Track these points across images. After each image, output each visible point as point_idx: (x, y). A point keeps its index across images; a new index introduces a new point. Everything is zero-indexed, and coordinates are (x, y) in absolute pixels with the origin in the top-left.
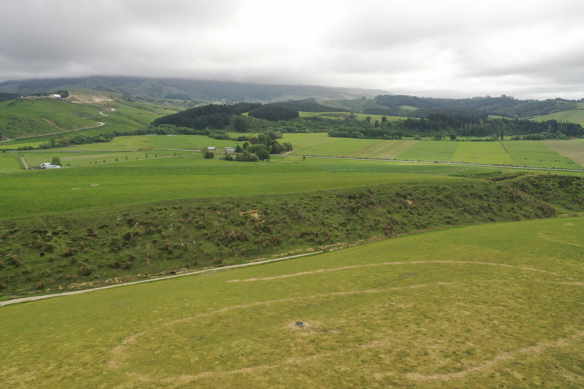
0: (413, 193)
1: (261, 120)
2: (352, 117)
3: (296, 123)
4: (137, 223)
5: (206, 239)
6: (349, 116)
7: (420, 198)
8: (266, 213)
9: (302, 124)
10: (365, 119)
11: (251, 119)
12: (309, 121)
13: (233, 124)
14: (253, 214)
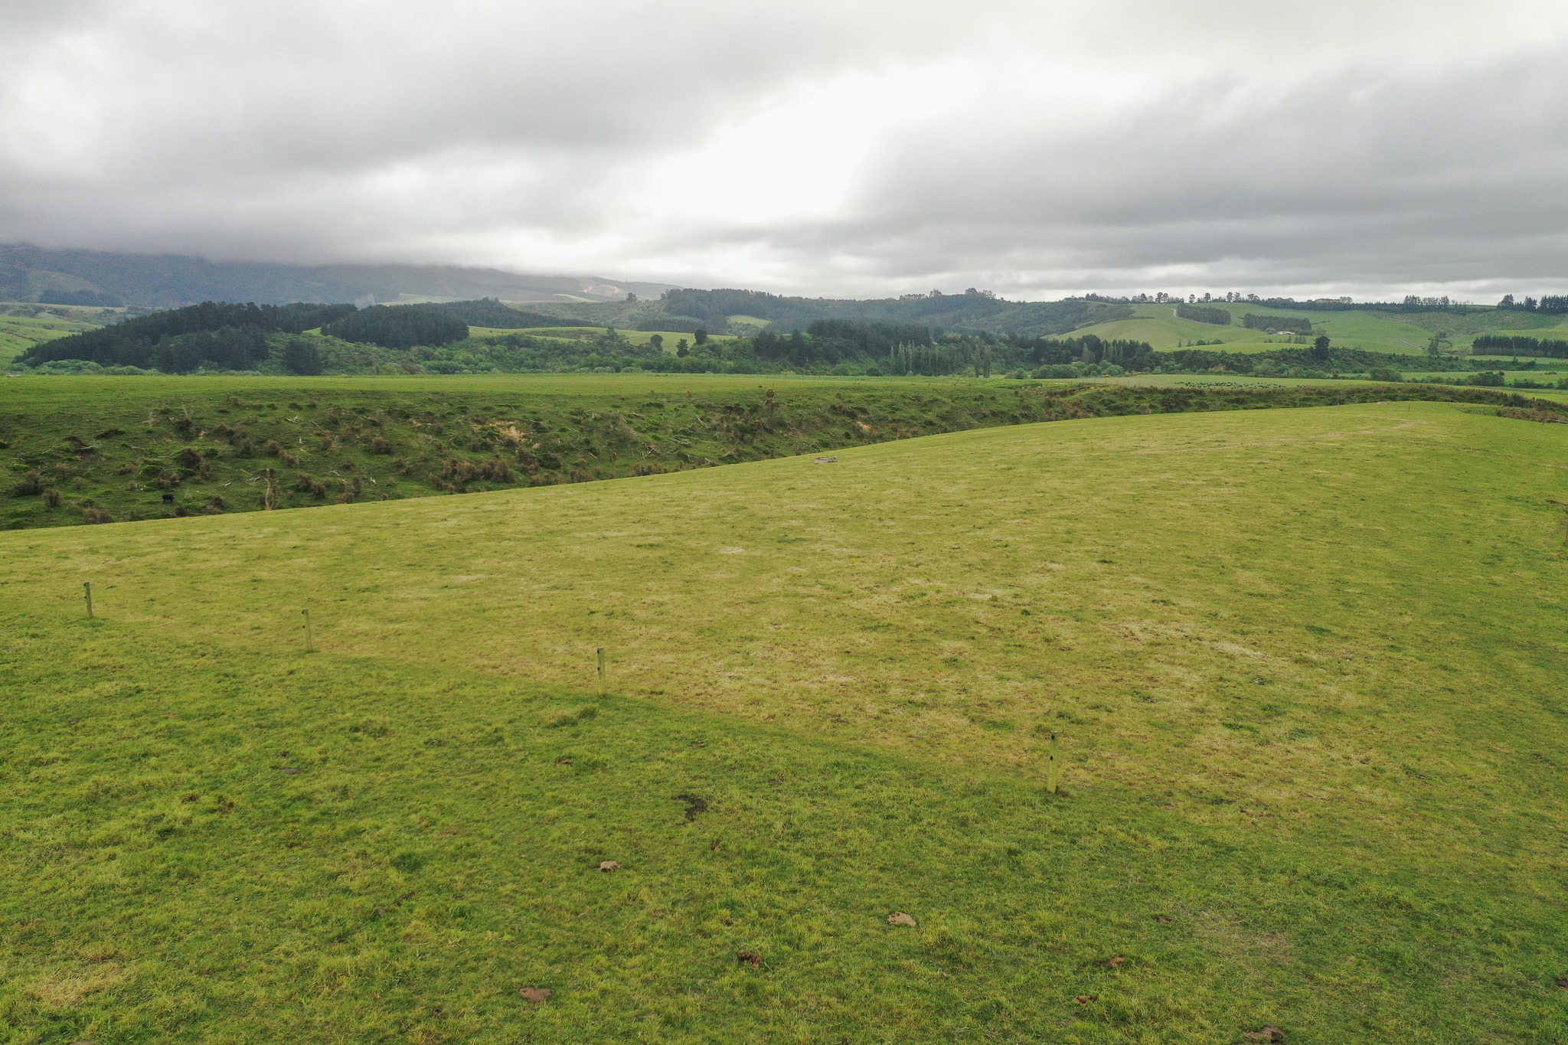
0: (871, 408)
1: (362, 345)
2: (612, 337)
3: (461, 355)
4: (203, 433)
5: (403, 475)
6: (604, 337)
7: (885, 418)
8: (538, 427)
9: (479, 356)
10: (649, 341)
11: (332, 345)
12: (498, 347)
13: (278, 357)
14: (504, 429)
